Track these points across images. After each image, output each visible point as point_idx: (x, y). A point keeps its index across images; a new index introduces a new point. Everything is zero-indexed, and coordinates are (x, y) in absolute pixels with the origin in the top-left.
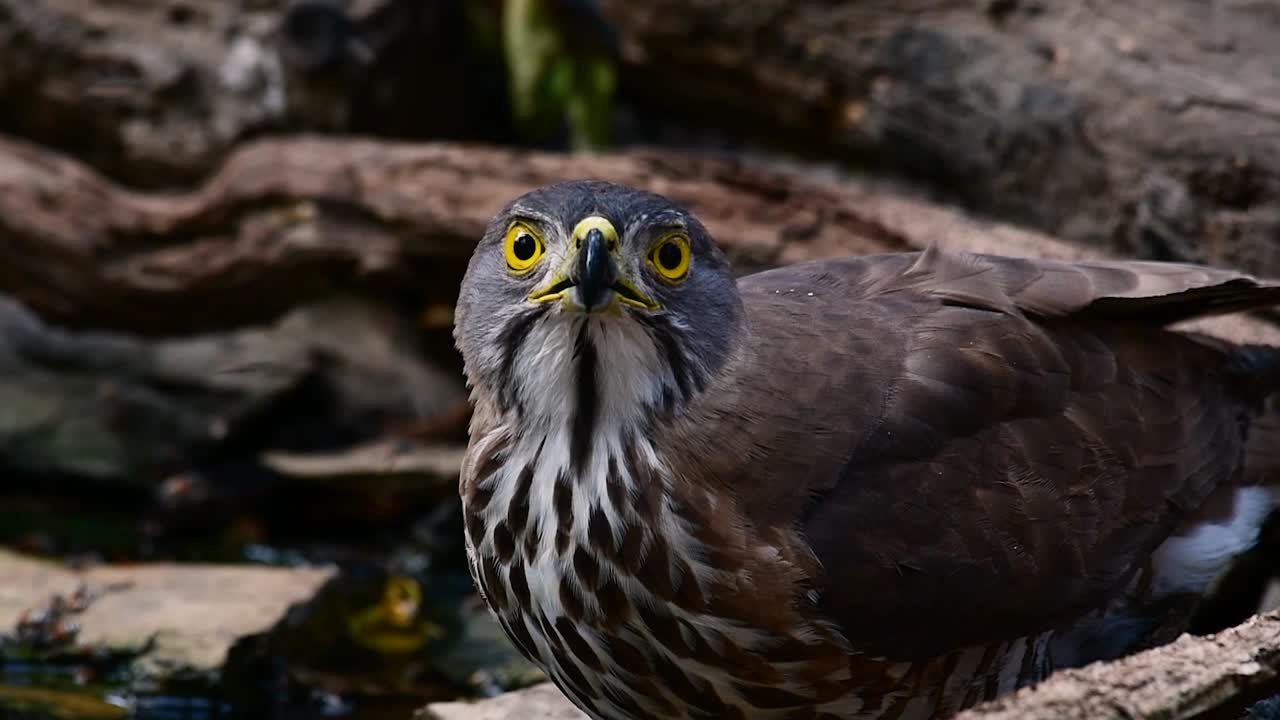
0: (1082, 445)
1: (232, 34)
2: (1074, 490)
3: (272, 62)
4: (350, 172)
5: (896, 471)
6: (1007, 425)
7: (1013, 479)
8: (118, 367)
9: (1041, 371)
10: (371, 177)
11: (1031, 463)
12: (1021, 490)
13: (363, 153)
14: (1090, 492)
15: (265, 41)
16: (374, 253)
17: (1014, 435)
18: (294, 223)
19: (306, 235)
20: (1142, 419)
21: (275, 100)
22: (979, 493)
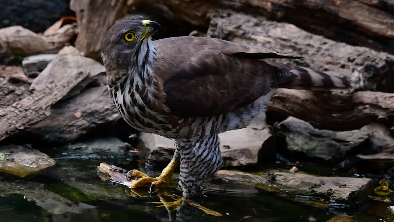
0: (227, 82)
1: (353, 70)
2: (222, 91)
3: (361, 75)
4: (376, 98)
5: (184, 80)
6: (211, 76)
7: (208, 87)
8: (329, 137)
9: (222, 67)
10: (380, 99)
11: (214, 84)
12: (210, 89)
13: (379, 94)
14: (226, 92)
15: (360, 72)
16: (381, 115)
17: (212, 78)
18: (366, 108)
19: (367, 111)
20: (243, 80)
21: (362, 83)
22: (200, 88)
